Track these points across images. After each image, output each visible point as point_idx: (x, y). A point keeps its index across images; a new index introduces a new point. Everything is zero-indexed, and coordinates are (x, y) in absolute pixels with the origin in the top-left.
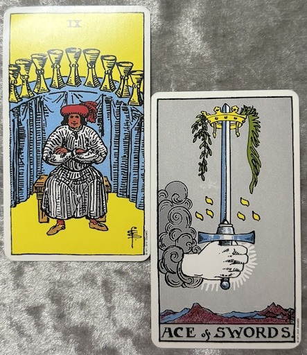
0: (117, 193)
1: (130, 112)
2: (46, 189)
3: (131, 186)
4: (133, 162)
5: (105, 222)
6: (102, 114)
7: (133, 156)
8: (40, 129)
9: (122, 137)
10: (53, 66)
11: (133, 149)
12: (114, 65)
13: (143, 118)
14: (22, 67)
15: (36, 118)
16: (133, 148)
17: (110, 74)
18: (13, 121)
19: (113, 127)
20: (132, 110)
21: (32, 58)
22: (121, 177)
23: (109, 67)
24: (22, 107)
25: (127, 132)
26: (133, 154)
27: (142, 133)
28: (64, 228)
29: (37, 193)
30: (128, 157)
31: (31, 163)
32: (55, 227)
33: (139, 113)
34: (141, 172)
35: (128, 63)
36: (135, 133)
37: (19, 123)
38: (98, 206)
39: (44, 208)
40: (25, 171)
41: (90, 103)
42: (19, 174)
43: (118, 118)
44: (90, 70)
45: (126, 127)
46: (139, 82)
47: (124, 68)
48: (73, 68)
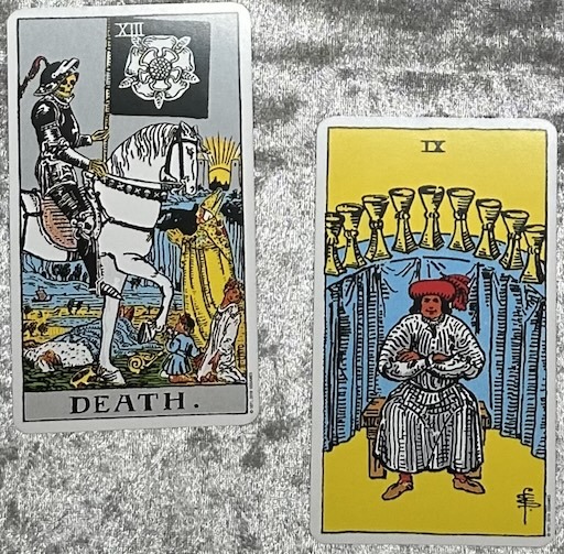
0: (501, 429)
1: (524, 295)
2: (383, 422)
3: (524, 418)
4: (527, 377)
5: (480, 478)
6: (477, 295)
7: (527, 368)
8: (375, 320)
9: (510, 335)
10: (397, 216)
11: (527, 357)
12: (497, 216)
13: (544, 304)
14: (348, 217)
15: (368, 301)
16: (528, 354)
17: (491, 230)
18: (331, 305)
19: (495, 318)
20: (526, 291)
21: (364, 202)
22: (506, 402)
23: (489, 219)
24: (345, 283)
25: (517, 327)
26: (527, 365)
27: (543, 329)
28: (410, 488)
29: (367, 427)
30: (519, 369)
31: (359, 377)
32: (396, 485)
33: (538, 296)
34: (540, 395)
35: (520, 212)
36: (530, 328)
37: (341, 309)
38: (469, 450)
39: (378, 453)
40: (348, 391)
41: (458, 277)
42: (339, 394)
43: (503, 303)
44: (459, 223)
45: (517, 318)
46: (539, 244)
47: (513, 221)
48: (431, 220)
